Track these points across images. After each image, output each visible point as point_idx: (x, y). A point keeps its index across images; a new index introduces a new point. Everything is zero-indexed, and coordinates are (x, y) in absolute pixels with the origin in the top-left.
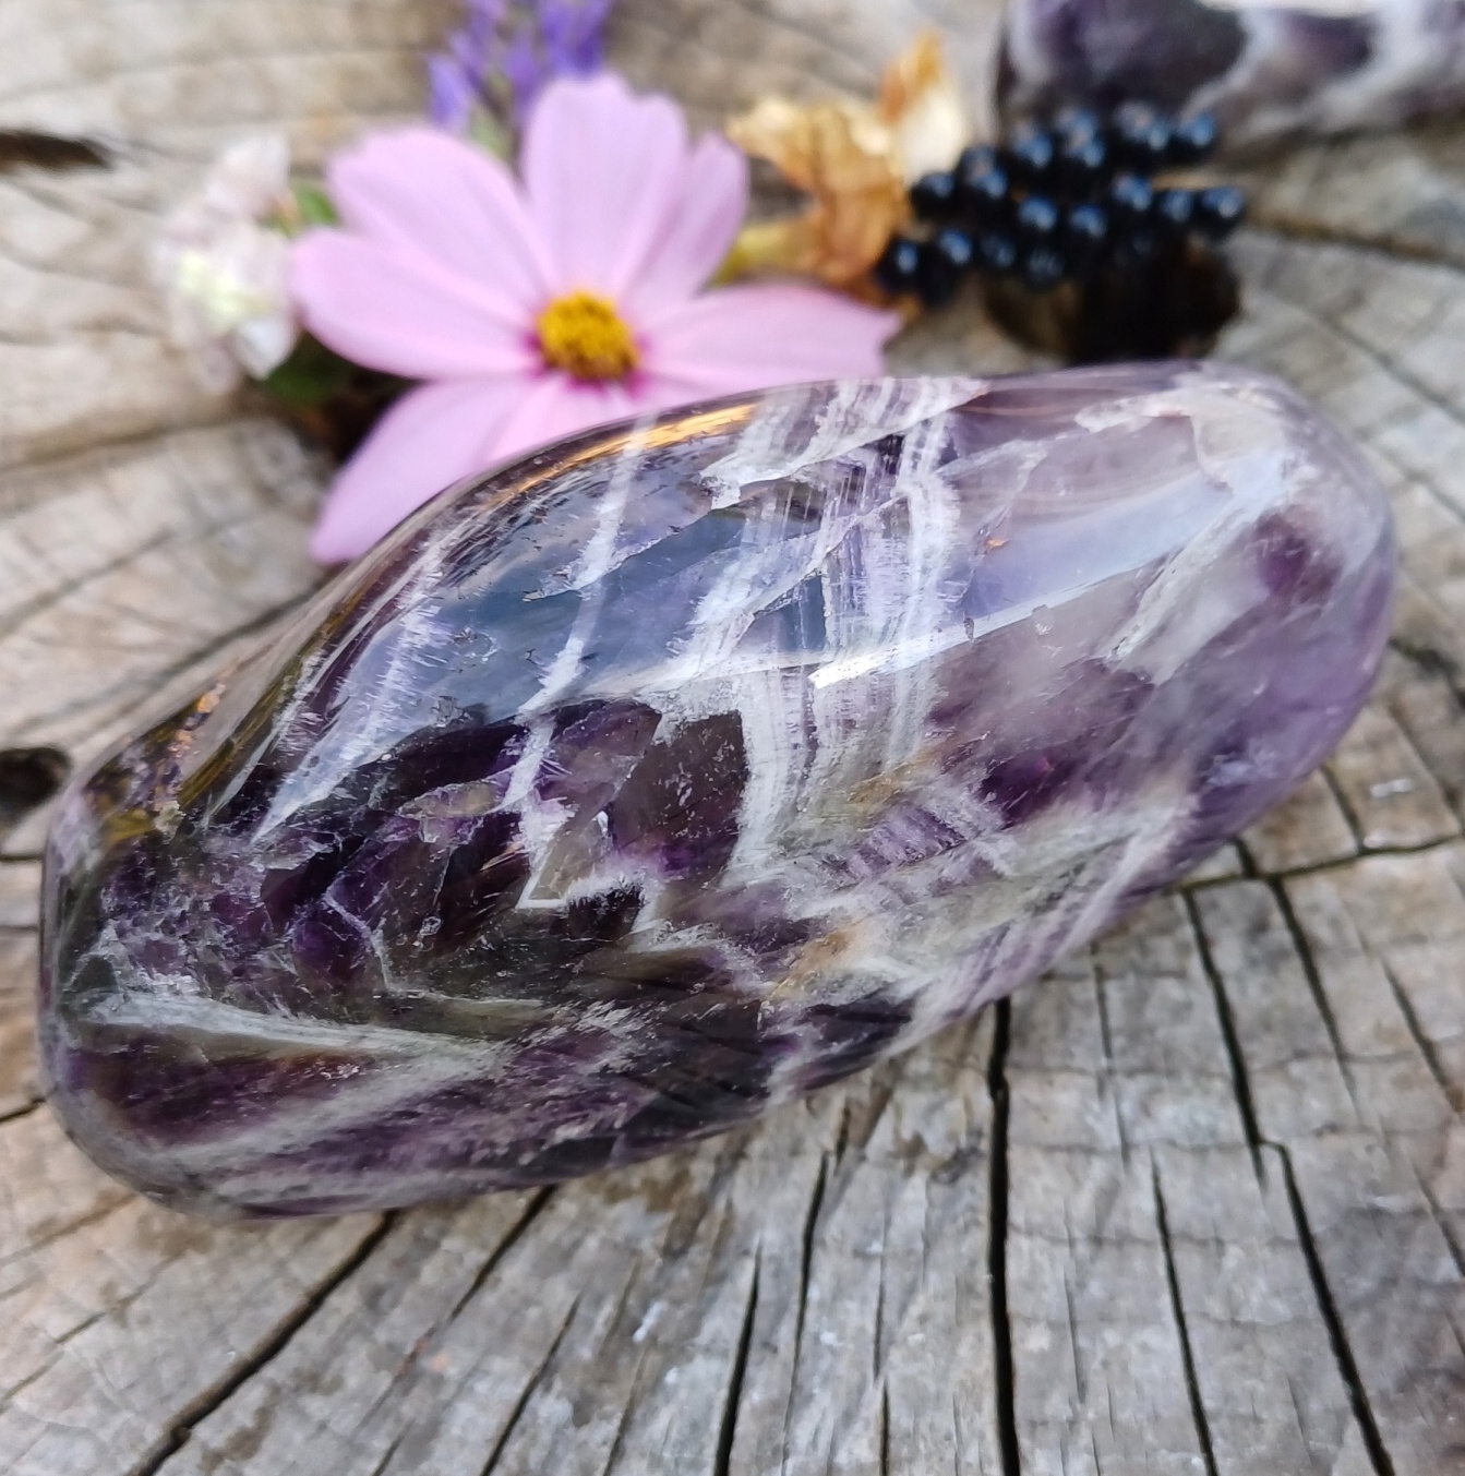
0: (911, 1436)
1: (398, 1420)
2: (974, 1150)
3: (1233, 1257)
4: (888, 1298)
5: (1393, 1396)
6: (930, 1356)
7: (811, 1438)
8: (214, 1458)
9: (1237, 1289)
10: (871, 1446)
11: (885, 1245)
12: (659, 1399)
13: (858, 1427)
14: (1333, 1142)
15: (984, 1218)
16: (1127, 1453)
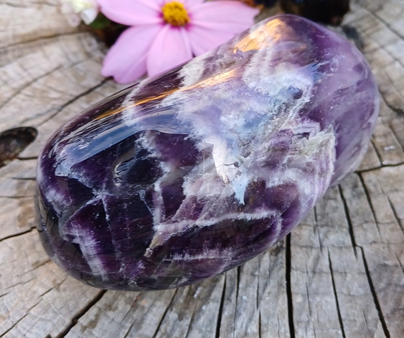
0: (267, 325)
1: (133, 318)
2: (282, 247)
3: (349, 277)
4: (260, 287)
5: (390, 315)
6: (271, 303)
7: (241, 325)
8: (84, 328)
9: (350, 286)
10: (256, 328)
11: (259, 272)
12: (201, 314)
13: (253, 322)
14: (374, 245)
15: (285, 266)
16: (322, 330)
